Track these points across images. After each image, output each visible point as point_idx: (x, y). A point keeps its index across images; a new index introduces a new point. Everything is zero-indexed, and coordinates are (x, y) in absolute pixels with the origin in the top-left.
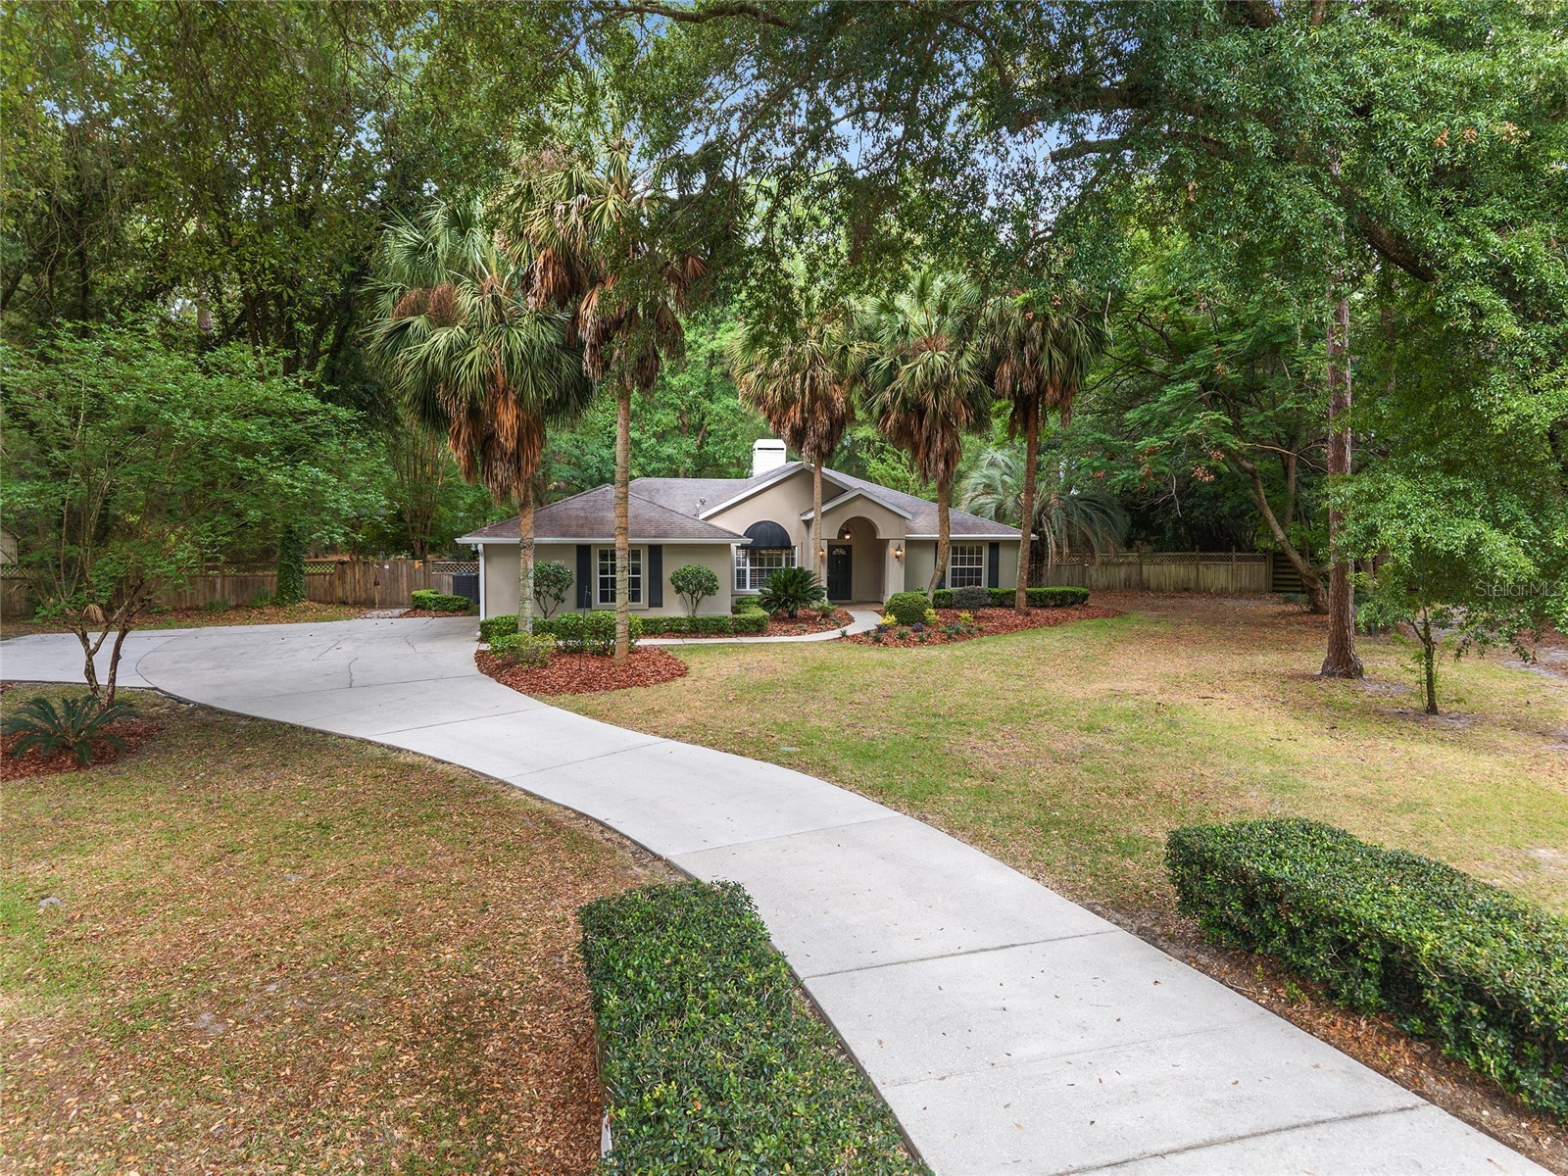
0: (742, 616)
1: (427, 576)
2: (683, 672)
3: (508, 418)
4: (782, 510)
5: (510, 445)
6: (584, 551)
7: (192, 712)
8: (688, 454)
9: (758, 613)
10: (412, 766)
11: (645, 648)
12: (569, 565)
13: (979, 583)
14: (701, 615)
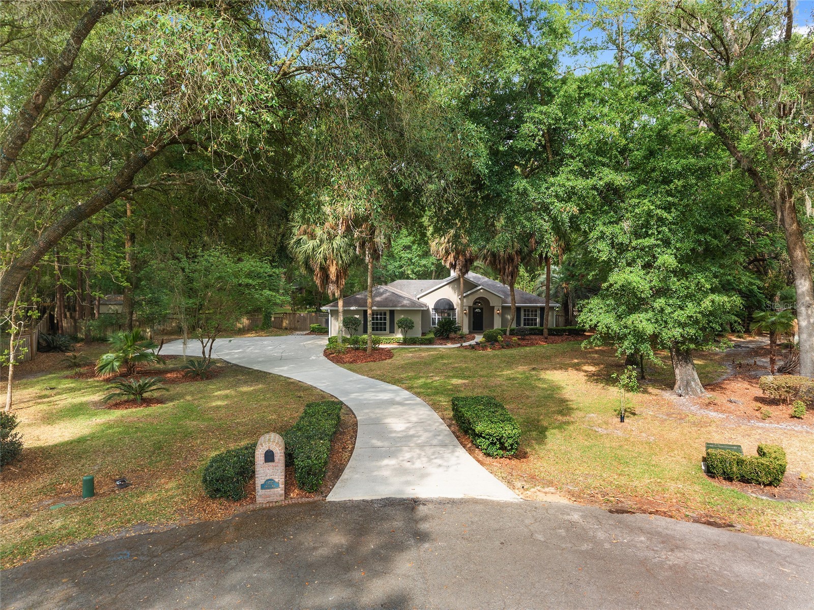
0: (426, 337)
1: (317, 319)
2: (391, 357)
3: (333, 270)
4: (451, 295)
5: (334, 279)
6: (365, 312)
7: (232, 366)
8: (433, 264)
9: (432, 336)
10: (292, 383)
11: (383, 349)
12: (359, 317)
13: (536, 324)
14: (408, 336)
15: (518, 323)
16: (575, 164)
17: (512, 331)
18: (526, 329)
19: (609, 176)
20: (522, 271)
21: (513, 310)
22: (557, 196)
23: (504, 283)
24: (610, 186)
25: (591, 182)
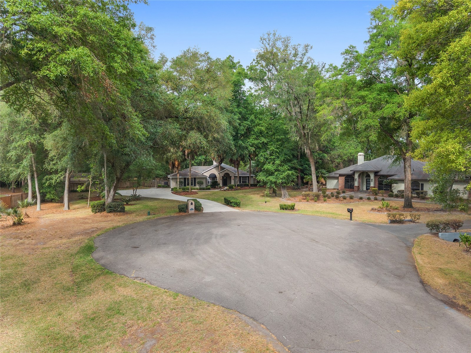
0: (207, 187)
1: (159, 182)
2: (198, 193)
3: (177, 163)
4: (215, 172)
5: (177, 166)
6: (185, 179)
9: (209, 187)
11: (193, 191)
12: (183, 180)
13: (246, 183)
14: (201, 187)
15: (240, 182)
16: (254, 136)
17: (238, 185)
18: (243, 185)
19: (263, 140)
20: (241, 162)
21: (238, 178)
22: (250, 145)
23: (235, 168)
24: (263, 142)
25: (258, 141)
